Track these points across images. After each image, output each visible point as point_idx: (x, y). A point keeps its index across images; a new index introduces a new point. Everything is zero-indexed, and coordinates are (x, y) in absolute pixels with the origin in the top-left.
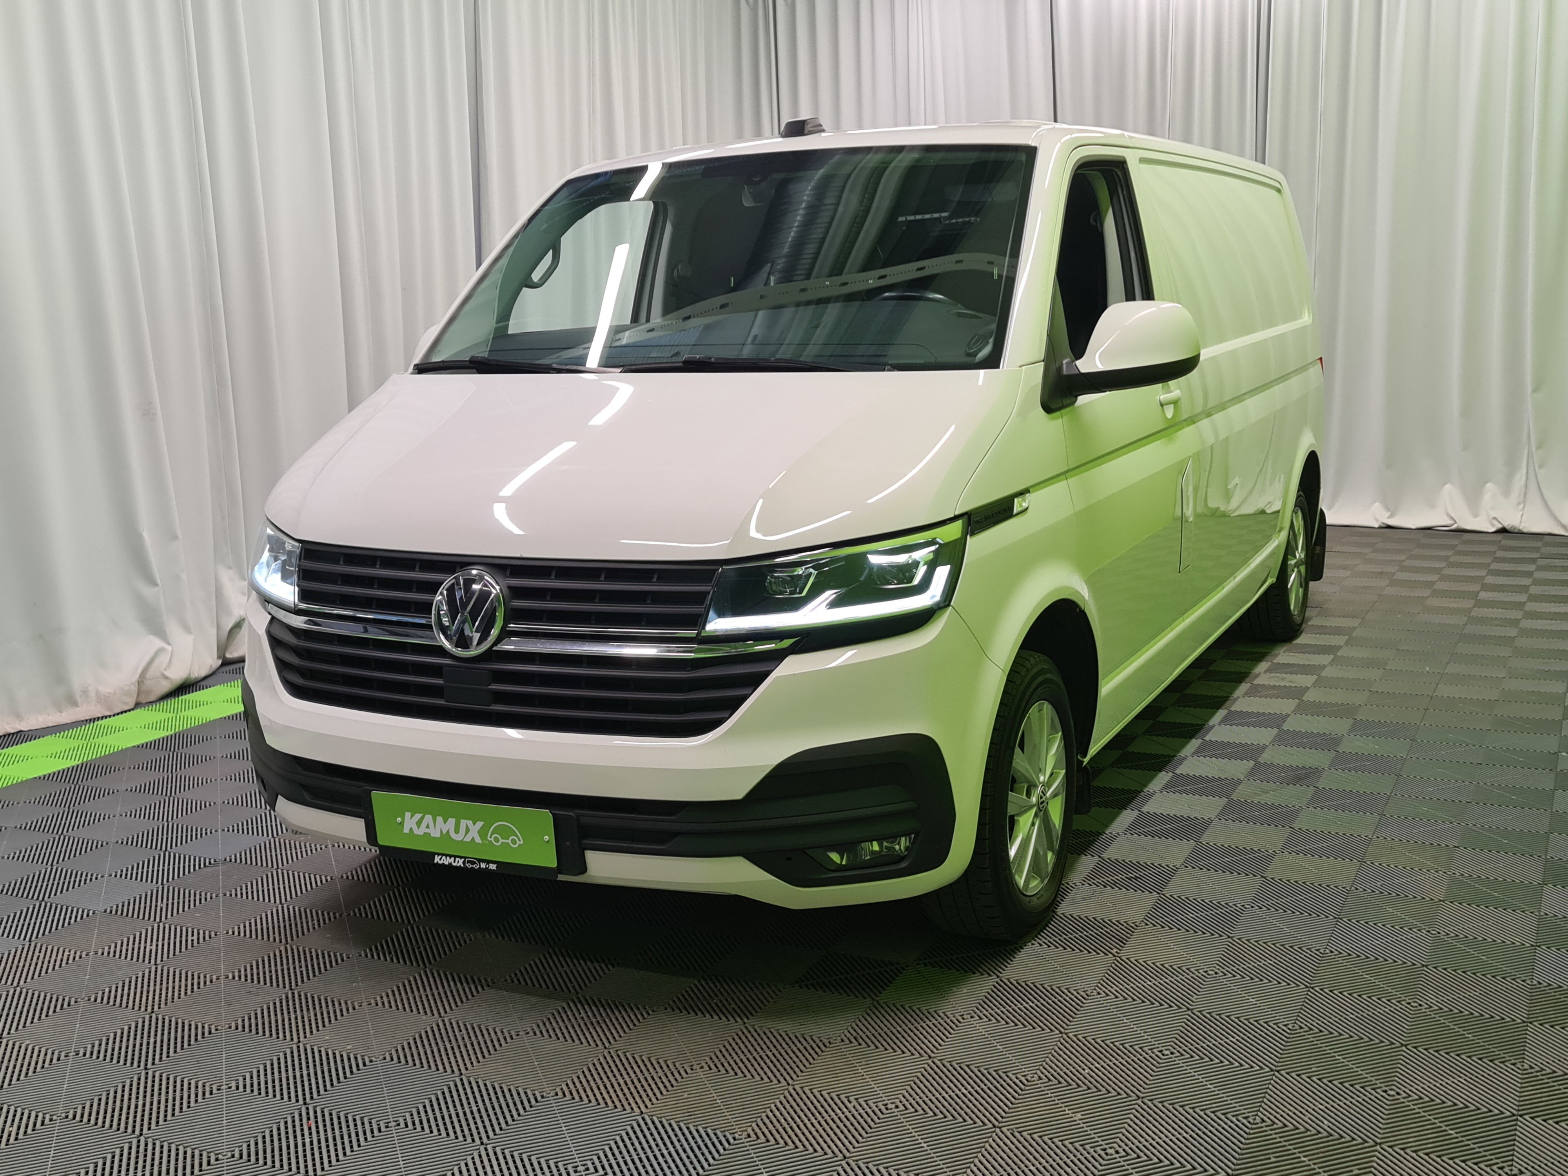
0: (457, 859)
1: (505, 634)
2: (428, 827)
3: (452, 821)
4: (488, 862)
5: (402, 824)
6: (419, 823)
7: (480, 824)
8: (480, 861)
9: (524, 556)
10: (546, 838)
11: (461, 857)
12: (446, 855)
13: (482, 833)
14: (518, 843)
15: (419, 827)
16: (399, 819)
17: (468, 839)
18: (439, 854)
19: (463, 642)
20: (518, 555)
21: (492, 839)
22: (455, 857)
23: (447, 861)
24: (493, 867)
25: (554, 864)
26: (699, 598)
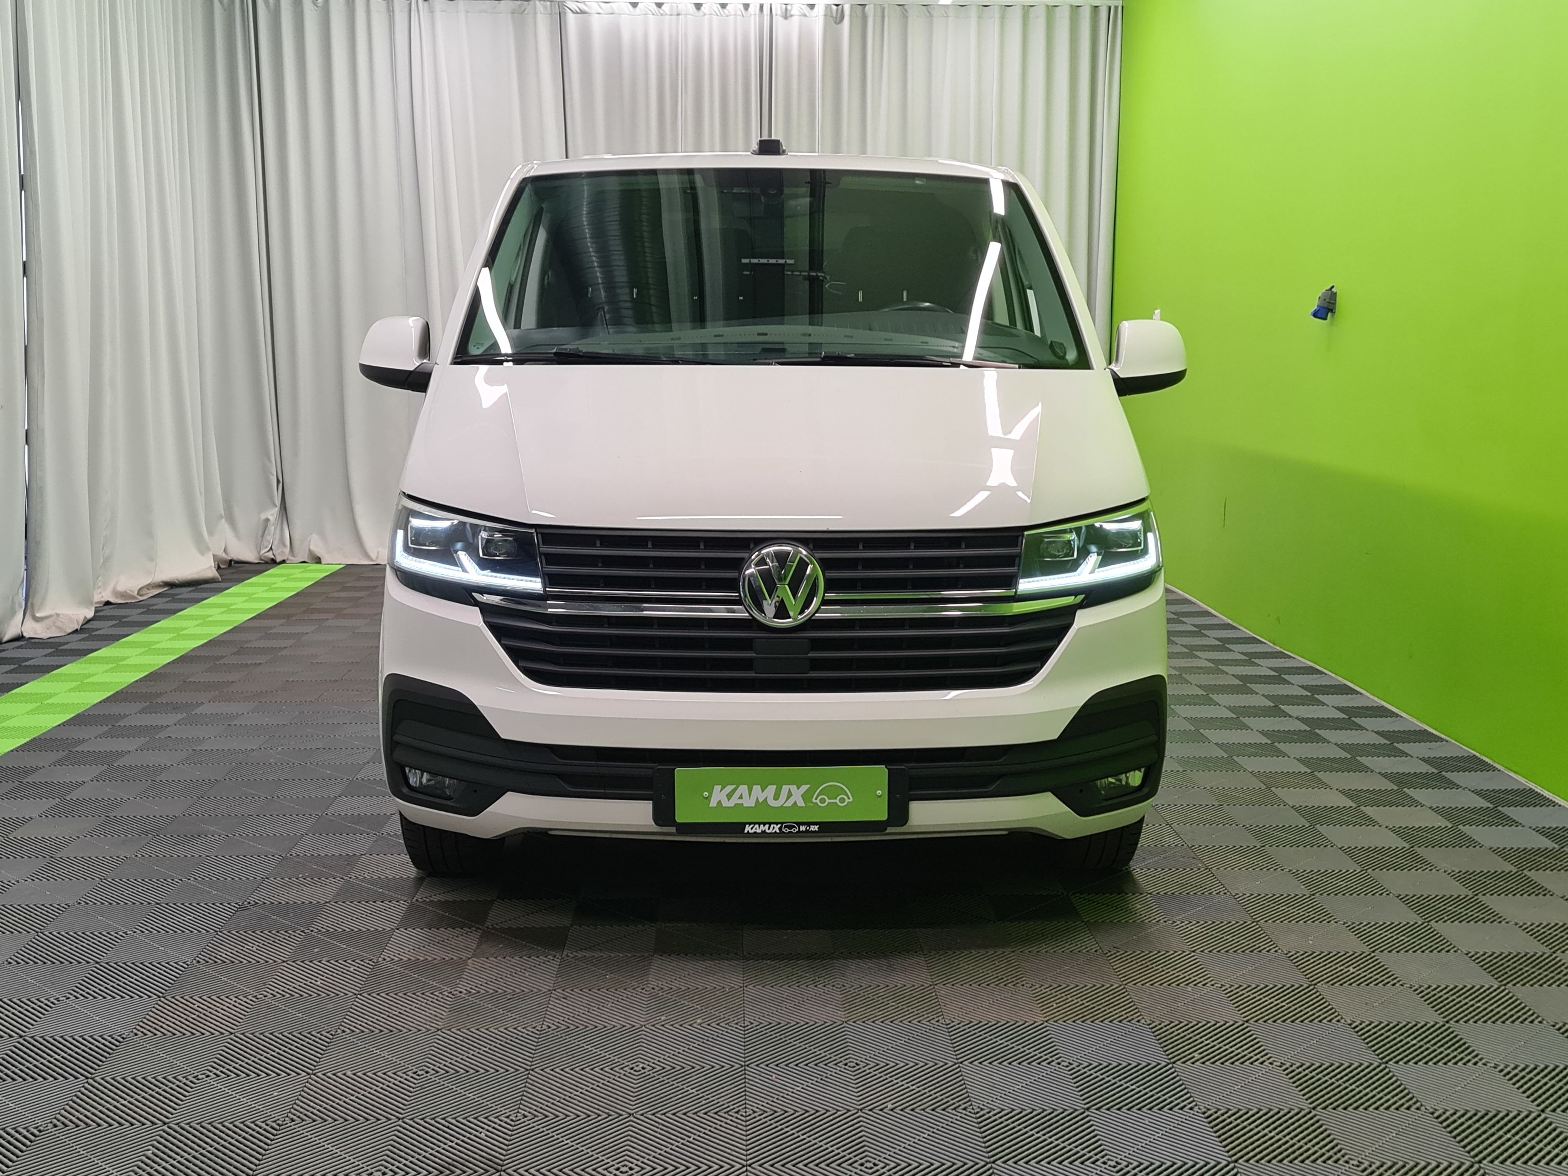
0: (772, 826)
1: (825, 602)
2: (741, 797)
3: (772, 789)
4: (809, 824)
5: (708, 798)
6: (729, 796)
7: (805, 788)
8: (799, 824)
9: (831, 529)
10: (879, 792)
11: (777, 824)
12: (759, 824)
13: (806, 797)
14: (847, 800)
15: (729, 800)
16: (706, 794)
17: (789, 804)
18: (750, 824)
19: (782, 611)
20: (825, 529)
21: (818, 801)
22: (770, 824)
23: (758, 829)
24: (814, 828)
25: (884, 816)
26: (1010, 561)
